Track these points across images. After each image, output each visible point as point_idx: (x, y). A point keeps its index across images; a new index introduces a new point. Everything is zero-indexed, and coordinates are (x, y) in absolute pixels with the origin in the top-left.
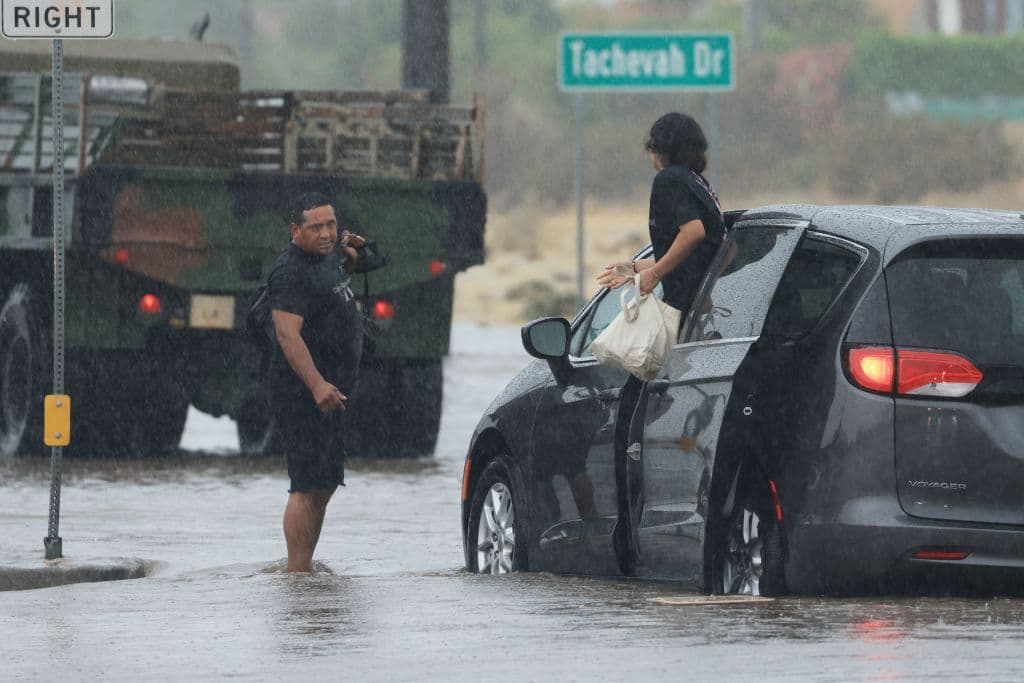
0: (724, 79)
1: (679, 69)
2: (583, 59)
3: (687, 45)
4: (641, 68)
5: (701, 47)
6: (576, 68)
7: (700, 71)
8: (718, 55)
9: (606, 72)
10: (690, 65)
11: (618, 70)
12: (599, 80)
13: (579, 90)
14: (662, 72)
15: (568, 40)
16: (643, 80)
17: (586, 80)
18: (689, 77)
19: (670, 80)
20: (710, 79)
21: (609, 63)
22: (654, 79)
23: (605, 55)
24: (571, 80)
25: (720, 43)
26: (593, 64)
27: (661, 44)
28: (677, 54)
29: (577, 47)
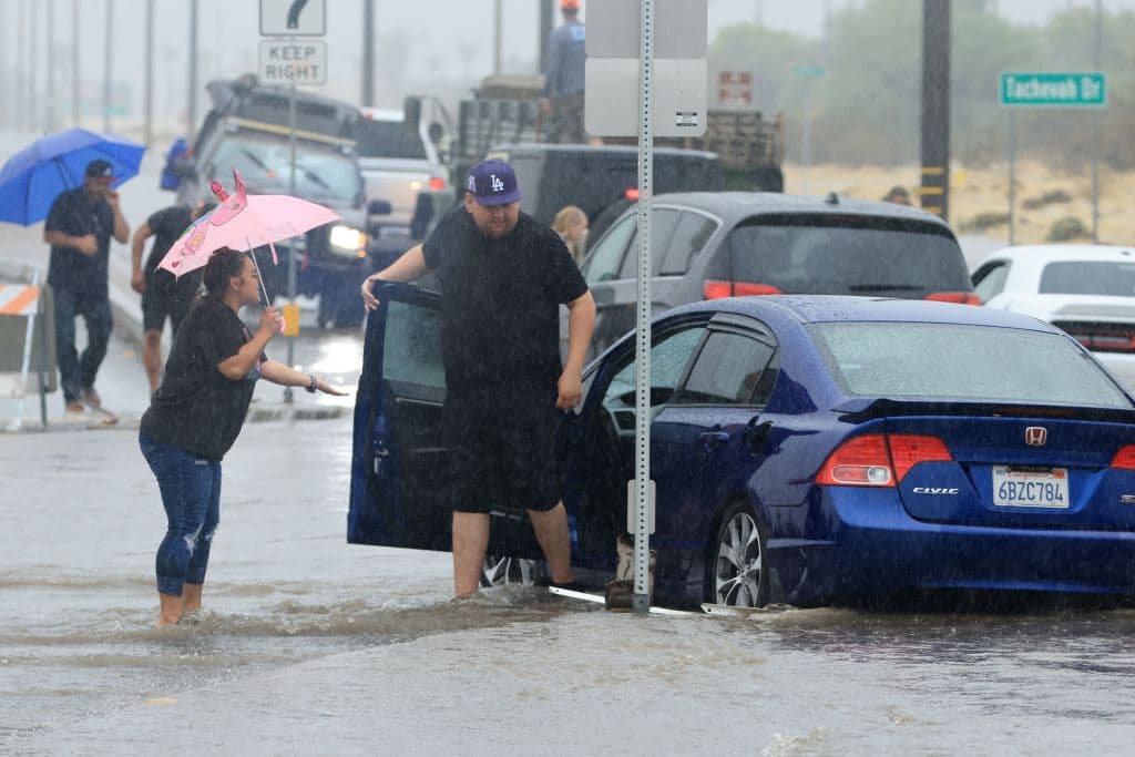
0: (1100, 100)
1: (1073, 94)
2: (1014, 87)
3: (1078, 80)
4: (1049, 93)
5: (1086, 82)
6: (1009, 94)
7: (1086, 95)
8: (1096, 86)
9: (1028, 95)
10: (1079, 91)
11: (1036, 94)
12: (1024, 100)
13: (1012, 106)
14: (1063, 95)
15: (1005, 76)
16: (1050, 100)
17: (1016, 100)
18: (1079, 99)
19: (1068, 101)
20: (1093, 101)
22: (1058, 100)
23: (1027, 85)
24: (1006, 100)
25: (1097, 78)
26: (1020, 91)
27: (1061, 78)
28: (1071, 85)
29: (1010, 81)
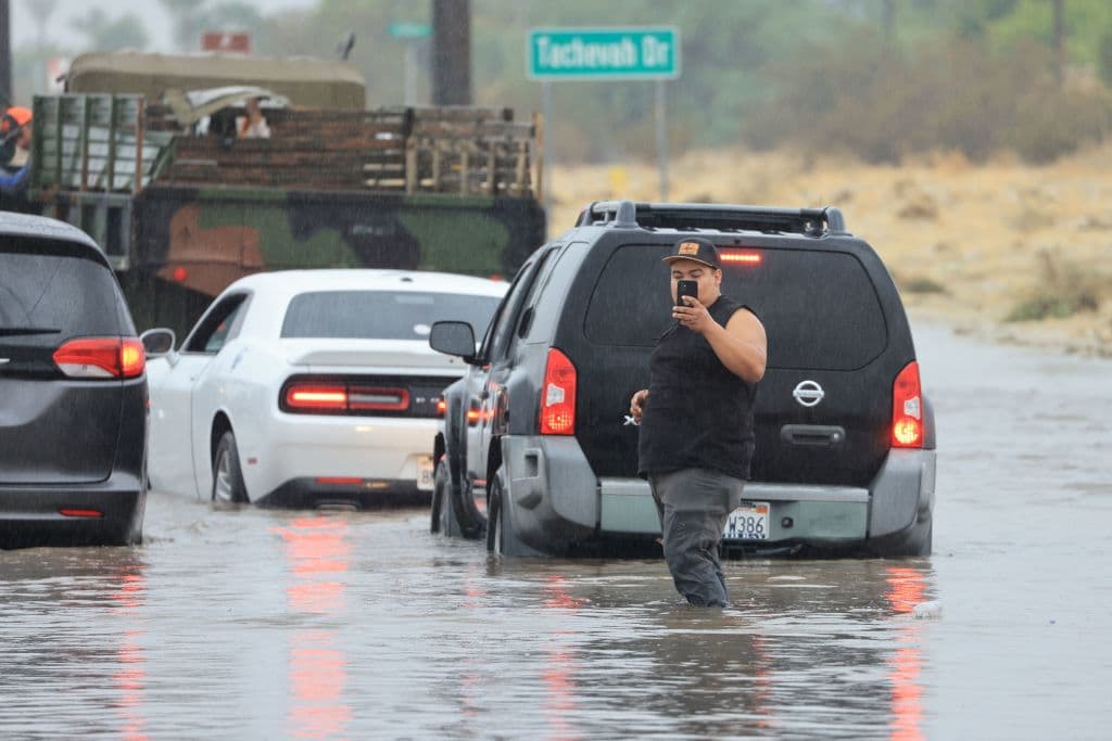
0: (668, 68)
1: (631, 60)
2: (549, 51)
3: (637, 40)
4: (597, 60)
5: (649, 41)
6: (543, 61)
7: (649, 61)
8: (664, 48)
9: (567, 63)
10: (640, 55)
11: (579, 61)
12: (563, 70)
13: (545, 78)
14: (617, 63)
15: (536, 36)
16: (599, 69)
17: (549, 70)
18: (640, 66)
19: (624, 69)
20: (657, 68)
21: (571, 55)
22: (609, 69)
23: (567, 48)
24: (538, 69)
25: (665, 37)
26: (557, 56)
27: (614, 38)
28: (629, 47)
29: (543, 42)
